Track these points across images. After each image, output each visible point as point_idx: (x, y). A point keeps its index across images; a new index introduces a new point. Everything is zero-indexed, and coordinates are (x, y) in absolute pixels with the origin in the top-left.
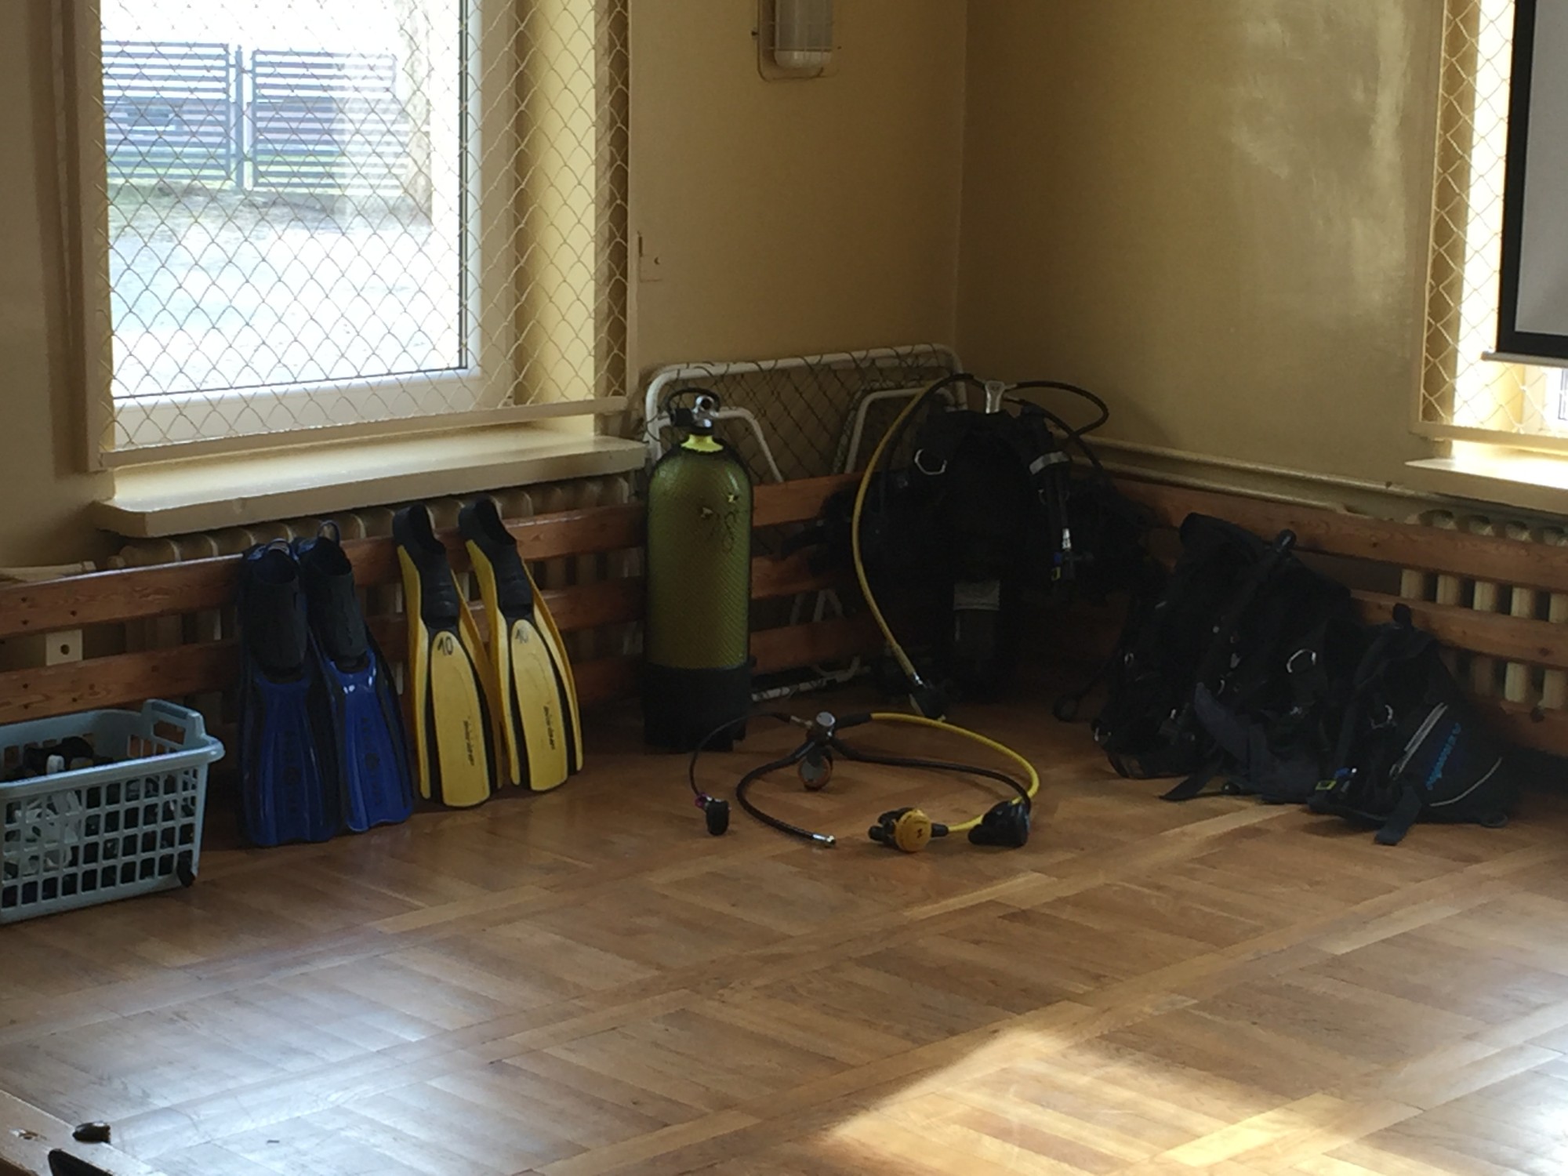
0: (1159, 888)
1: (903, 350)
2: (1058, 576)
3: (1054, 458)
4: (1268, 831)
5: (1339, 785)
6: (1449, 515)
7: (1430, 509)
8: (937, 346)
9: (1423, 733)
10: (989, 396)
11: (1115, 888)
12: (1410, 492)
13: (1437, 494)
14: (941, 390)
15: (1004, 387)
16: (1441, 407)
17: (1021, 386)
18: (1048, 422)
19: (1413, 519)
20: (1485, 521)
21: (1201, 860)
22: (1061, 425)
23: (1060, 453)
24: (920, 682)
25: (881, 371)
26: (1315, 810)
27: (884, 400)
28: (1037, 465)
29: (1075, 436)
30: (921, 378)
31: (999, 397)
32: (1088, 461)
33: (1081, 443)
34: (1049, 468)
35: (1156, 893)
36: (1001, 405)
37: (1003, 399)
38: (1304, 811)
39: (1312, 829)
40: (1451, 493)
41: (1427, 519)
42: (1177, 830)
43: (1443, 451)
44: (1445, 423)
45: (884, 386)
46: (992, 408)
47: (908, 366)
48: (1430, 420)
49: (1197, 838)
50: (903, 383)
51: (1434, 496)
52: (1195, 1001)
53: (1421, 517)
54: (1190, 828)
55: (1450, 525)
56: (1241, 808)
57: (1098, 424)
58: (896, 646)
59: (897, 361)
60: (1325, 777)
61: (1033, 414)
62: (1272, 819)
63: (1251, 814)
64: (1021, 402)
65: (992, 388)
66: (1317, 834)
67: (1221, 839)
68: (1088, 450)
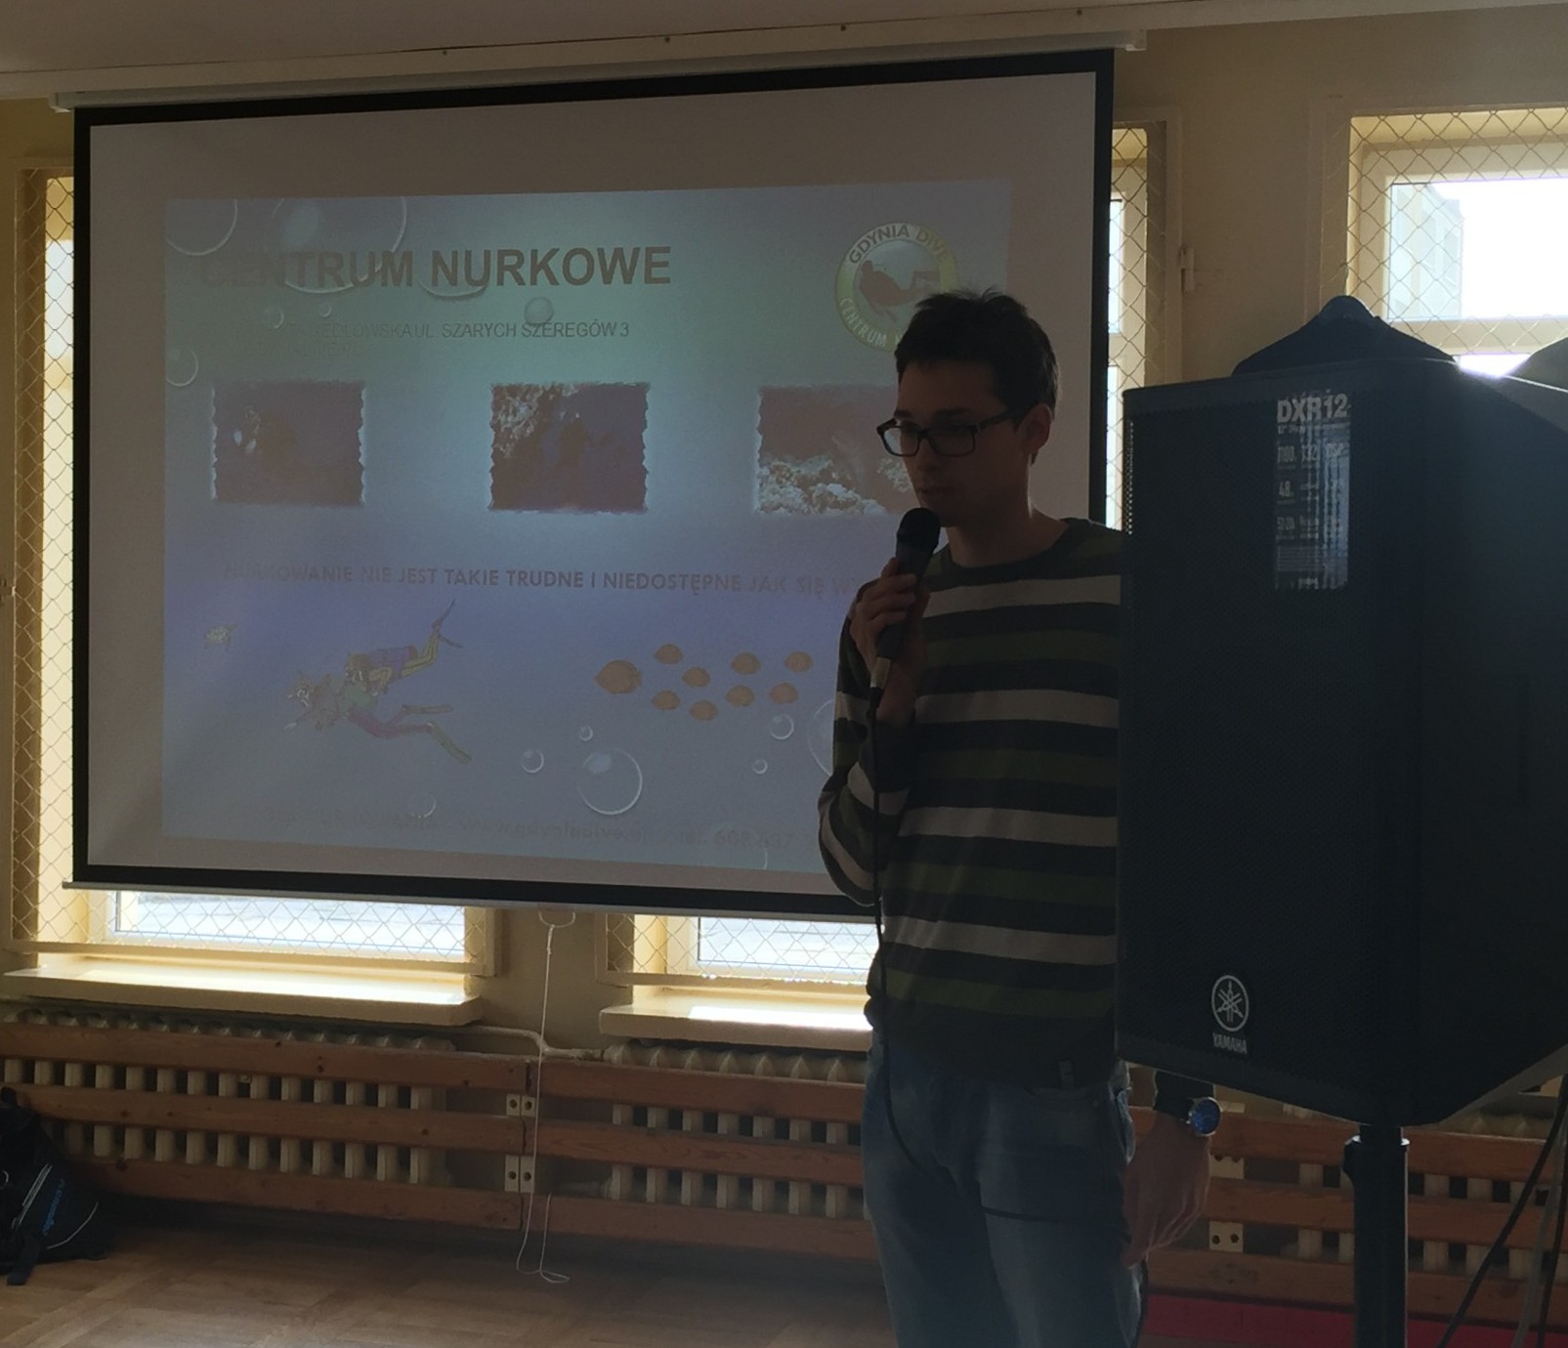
6: (39, 1012)
7: (25, 1009)
9: (34, 1191)
13: (31, 997)
16: (28, 927)
19: (11, 1018)
20: (69, 1014)
40: (41, 995)
41: (23, 1017)
43: (32, 963)
44: (32, 939)
48: (19, 938)
51: (25, 998)
53: (18, 1015)
55: (43, 1020)
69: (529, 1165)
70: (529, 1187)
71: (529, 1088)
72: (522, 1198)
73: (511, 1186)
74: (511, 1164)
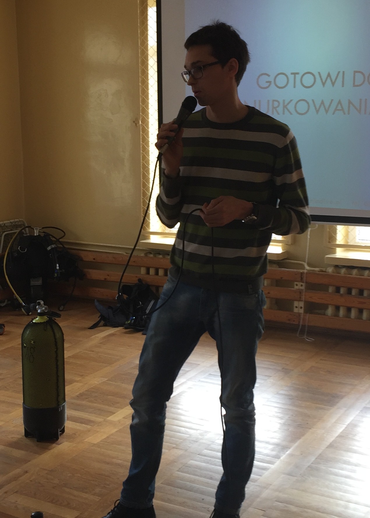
0: (93, 351)
1: (12, 221)
2: (56, 276)
3: (53, 246)
4: (116, 334)
5: (131, 321)
6: (151, 253)
7: (147, 252)
8: (20, 219)
9: (149, 307)
10: (35, 231)
11: (82, 353)
12: (141, 248)
13: (148, 248)
14: (23, 231)
15: (39, 229)
16: (147, 227)
17: (43, 228)
18: (51, 237)
19: (143, 255)
20: (160, 254)
21: (101, 343)
22: (54, 237)
23: (55, 245)
24: (24, 305)
25: (7, 226)
26: (126, 328)
27: (8, 234)
28: (49, 248)
29: (58, 240)
30: (17, 227)
31: (38, 231)
32: (61, 246)
33: (60, 242)
34: (52, 249)
35: (92, 353)
36: (38, 234)
37: (39, 232)
38: (123, 328)
39: (126, 333)
40: (151, 248)
41: (146, 254)
42: (94, 336)
43: (148, 238)
44: (148, 231)
45: (8, 230)
46: (36, 234)
47: (14, 225)
48: (145, 230)
49: (99, 338)
50: (12, 229)
51: (147, 249)
52: (107, 379)
53: (145, 254)
54: (97, 335)
55: (152, 256)
56: (109, 329)
57: (63, 237)
58: (17, 296)
59: (11, 224)
60: (128, 320)
61: (47, 235)
62: (116, 332)
63: (112, 331)
64: (44, 232)
65: (36, 229)
66: (128, 334)
67: (105, 337)
68: (61, 243)
69: (302, 304)
70: (302, 311)
71: (302, 280)
72: (299, 314)
73: (296, 310)
74: (296, 304)
